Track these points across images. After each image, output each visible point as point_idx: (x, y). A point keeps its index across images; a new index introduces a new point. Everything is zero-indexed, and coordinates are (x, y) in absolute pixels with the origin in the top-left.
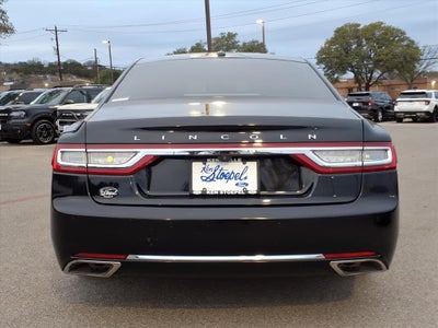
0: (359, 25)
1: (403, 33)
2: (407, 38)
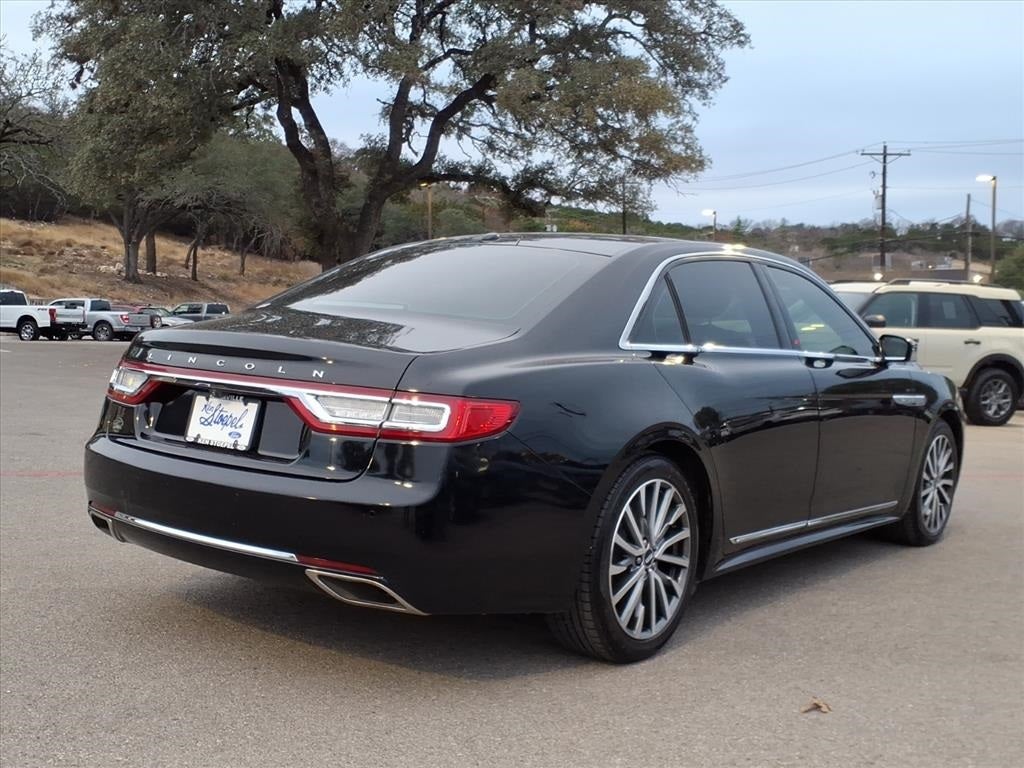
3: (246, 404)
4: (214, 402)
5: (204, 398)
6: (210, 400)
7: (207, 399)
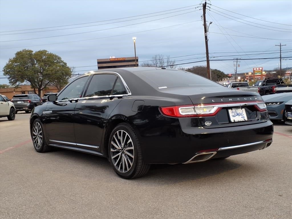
0: (32, 52)
1: (59, 58)
2: (62, 62)
3: (242, 109)
4: (234, 110)
5: (231, 110)
6: (233, 110)
7: (232, 110)
